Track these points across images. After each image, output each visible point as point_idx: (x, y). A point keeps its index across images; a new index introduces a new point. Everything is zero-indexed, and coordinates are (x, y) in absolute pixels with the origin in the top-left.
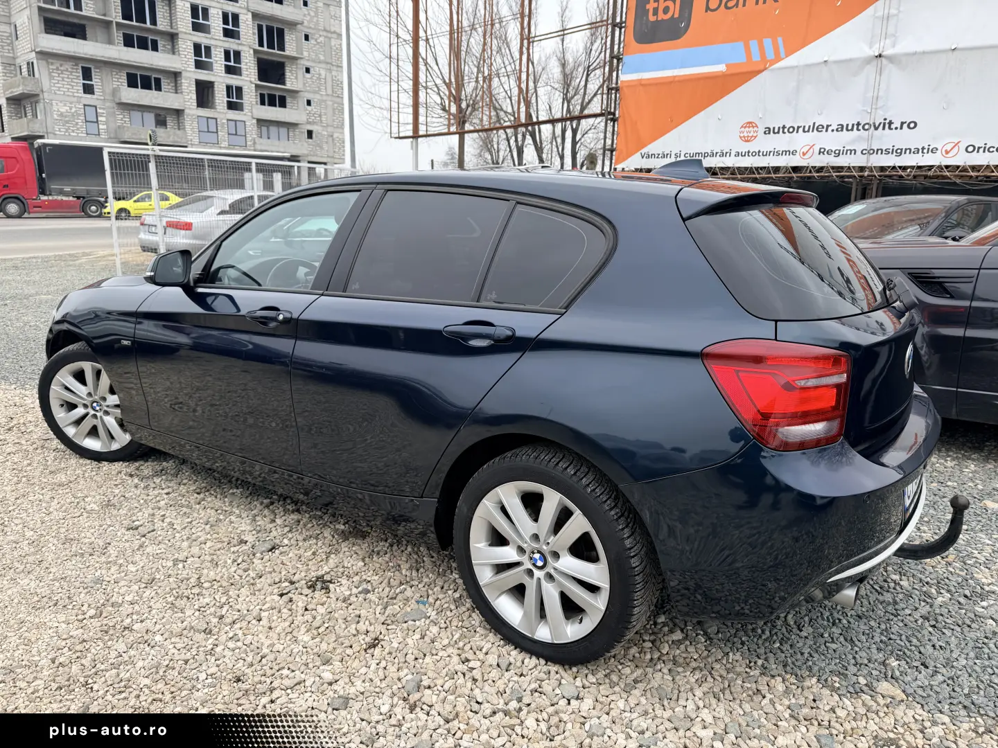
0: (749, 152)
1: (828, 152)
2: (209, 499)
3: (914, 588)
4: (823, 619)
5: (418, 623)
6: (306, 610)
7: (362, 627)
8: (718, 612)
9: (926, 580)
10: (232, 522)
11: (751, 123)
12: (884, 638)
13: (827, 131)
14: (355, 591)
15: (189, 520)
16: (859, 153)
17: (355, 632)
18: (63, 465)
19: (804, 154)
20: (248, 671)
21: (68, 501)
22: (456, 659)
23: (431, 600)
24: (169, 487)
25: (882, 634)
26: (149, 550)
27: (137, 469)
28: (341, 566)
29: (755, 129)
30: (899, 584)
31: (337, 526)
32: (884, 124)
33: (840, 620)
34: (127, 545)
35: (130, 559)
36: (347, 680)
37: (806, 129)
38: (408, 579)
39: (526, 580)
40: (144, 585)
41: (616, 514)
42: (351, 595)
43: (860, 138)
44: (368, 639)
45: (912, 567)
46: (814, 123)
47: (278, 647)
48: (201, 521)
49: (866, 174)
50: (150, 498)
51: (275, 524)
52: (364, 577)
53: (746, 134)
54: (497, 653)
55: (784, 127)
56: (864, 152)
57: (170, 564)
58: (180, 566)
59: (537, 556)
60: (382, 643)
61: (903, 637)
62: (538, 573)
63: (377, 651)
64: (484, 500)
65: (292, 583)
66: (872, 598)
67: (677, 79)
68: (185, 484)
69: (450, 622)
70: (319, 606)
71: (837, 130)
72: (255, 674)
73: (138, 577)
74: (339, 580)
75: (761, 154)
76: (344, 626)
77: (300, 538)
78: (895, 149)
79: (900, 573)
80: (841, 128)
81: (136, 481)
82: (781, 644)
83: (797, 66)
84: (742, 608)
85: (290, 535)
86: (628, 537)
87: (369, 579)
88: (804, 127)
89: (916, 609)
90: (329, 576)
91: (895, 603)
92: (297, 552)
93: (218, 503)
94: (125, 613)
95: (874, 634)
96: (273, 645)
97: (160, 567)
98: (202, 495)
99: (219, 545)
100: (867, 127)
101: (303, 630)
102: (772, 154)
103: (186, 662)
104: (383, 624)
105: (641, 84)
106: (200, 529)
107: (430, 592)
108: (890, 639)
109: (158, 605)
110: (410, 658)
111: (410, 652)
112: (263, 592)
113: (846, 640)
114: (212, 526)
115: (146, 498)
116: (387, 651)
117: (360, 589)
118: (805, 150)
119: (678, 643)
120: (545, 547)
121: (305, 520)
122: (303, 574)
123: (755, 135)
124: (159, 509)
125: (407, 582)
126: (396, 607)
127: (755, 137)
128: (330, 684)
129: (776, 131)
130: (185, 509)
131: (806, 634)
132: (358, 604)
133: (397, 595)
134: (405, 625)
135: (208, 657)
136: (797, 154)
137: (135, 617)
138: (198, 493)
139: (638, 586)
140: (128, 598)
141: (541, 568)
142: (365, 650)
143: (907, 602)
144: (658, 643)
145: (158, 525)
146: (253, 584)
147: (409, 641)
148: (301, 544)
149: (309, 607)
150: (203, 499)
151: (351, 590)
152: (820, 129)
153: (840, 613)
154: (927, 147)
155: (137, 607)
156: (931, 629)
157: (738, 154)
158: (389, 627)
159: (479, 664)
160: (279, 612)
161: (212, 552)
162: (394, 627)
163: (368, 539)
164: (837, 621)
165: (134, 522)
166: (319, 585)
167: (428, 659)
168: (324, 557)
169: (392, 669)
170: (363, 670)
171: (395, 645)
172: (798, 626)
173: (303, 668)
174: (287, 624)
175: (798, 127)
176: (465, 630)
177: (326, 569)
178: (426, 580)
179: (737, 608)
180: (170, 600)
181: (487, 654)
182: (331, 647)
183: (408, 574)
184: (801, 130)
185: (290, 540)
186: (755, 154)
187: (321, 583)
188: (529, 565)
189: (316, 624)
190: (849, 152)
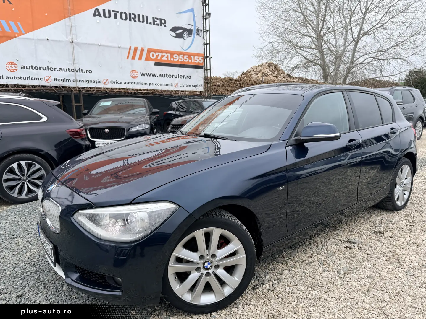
0: (14, 77)
1: (58, 80)
11: (12, 62)
13: (55, 70)
16: (72, 81)
19: (47, 80)
29: (16, 66)
32: (80, 70)
37: (44, 69)
43: (71, 75)
46: (48, 67)
49: (78, 89)
53: (10, 68)
55: (32, 66)
56: (74, 81)
75: (22, 78)
78: (86, 80)
80: (61, 70)
83: (33, 39)
88: (43, 67)
100: (73, 70)
102: (29, 79)
118: (47, 78)
123: (16, 68)
127: (16, 70)
129: (28, 68)
136: (43, 80)
152: (51, 69)
154: (97, 80)
157: (8, 78)
175: (40, 67)
184: (41, 69)
186: (19, 78)
190: (68, 80)
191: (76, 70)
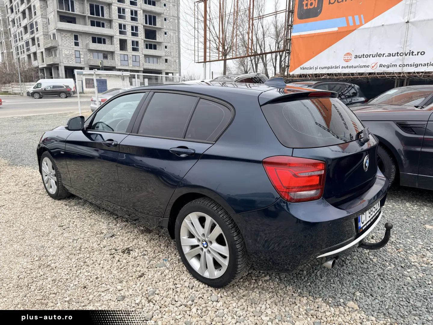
0: (348, 66)
1: (383, 66)
2: (94, 215)
3: (378, 262)
4: (333, 274)
5: (161, 268)
6: (119, 261)
7: (138, 269)
8: (278, 269)
9: (385, 259)
10: (99, 225)
11: (349, 53)
12: (357, 283)
13: (383, 56)
14: (140, 254)
15: (83, 224)
16: (398, 66)
17: (135, 271)
18: (41, 200)
19: (373, 67)
20: (89, 284)
21: (40, 214)
22: (172, 283)
23: (169, 259)
24: (79, 210)
25: (357, 281)
26: (65, 235)
27: (69, 203)
28: (137, 244)
29: (351, 56)
30: (372, 260)
31: (140, 228)
32: (410, 53)
33: (340, 274)
34: (57, 233)
35: (56, 239)
36: (126, 290)
37: (374, 56)
38: (162, 250)
39: (201, 252)
40: (60, 249)
41: (231, 226)
42: (138, 256)
43: (398, 59)
44: (140, 274)
45: (381, 253)
46: (377, 53)
47: (104, 275)
48: (88, 224)
49: (401, 75)
50: (71, 214)
51: (116, 226)
52: (145, 249)
53: (346, 58)
54: (189, 282)
55: (364, 55)
56: (400, 66)
57: (71, 241)
58: (75, 242)
59: (204, 243)
60: (145, 275)
61: (366, 283)
62: (205, 250)
63: (142, 278)
64: (185, 219)
65: (116, 250)
66: (358, 265)
67: (316, 35)
68: (85, 209)
69: (174, 268)
70: (124, 260)
71: (388, 56)
72: (92, 285)
73: (58, 246)
74: (135, 249)
75: (353, 67)
76: (131, 268)
77: (125, 232)
78: (415, 64)
79: (374, 255)
80: (390, 55)
81: (67, 207)
82: (311, 284)
83: (370, 28)
84: (288, 267)
85: (121, 231)
86: (236, 236)
87: (147, 250)
88: (373, 55)
89: (376, 271)
90: (131, 248)
91: (368, 268)
92: (122, 238)
93: (97, 217)
94: (49, 260)
95: (353, 281)
96: (102, 274)
97: (67, 242)
98: (91, 214)
99: (92, 234)
100: (401, 54)
101: (115, 269)
102: (358, 67)
103: (67, 279)
104: (147, 268)
105: (301, 37)
106: (86, 227)
107: (170, 256)
108: (360, 284)
109: (63, 257)
110: (154, 282)
111: (155, 280)
112: (104, 253)
113: (340, 283)
114: (91, 226)
115: (69, 214)
116: (146, 279)
117: (142, 254)
118: (373, 65)
119: (266, 281)
120: (207, 239)
121: (128, 225)
122: (121, 247)
123: (351, 58)
124: (73, 219)
125: (162, 252)
126: (154, 261)
127: (351, 59)
128: (119, 291)
129: (360, 57)
130: (83, 219)
131: (323, 280)
132: (139, 260)
133: (156, 257)
134: (156, 269)
135: (76, 278)
136: (370, 67)
137: (53, 261)
138: (90, 213)
139: (239, 256)
140: (52, 254)
141: (206, 248)
142: (137, 278)
143: (373, 268)
144: (258, 281)
145: (71, 225)
146: (101, 250)
147: (156, 275)
148: (124, 234)
149: (120, 260)
150: (91, 215)
151: (139, 254)
152: (380, 55)
153: (341, 272)
154: (429, 63)
155: (54, 257)
156: (380, 280)
157: (343, 67)
158: (149, 270)
159: (180, 286)
160: (108, 261)
161: (89, 236)
162: (151, 269)
163: (151, 234)
164: (339, 275)
165: (62, 224)
166: (126, 251)
167: (161, 283)
168: (132, 240)
169: (145, 286)
170: (134, 286)
171: (150, 277)
172: (321, 276)
173: (111, 284)
174: (110, 266)
175: (370, 55)
176: (179, 272)
177: (131, 245)
178: (170, 251)
179: (286, 267)
180: (67, 255)
181: (185, 282)
182: (124, 276)
183: (163, 249)
184: (371, 56)
185: (120, 233)
186: (350, 67)
187: (128, 251)
188: (201, 246)
189: (121, 267)
190: (393, 66)
191: (405, 54)
